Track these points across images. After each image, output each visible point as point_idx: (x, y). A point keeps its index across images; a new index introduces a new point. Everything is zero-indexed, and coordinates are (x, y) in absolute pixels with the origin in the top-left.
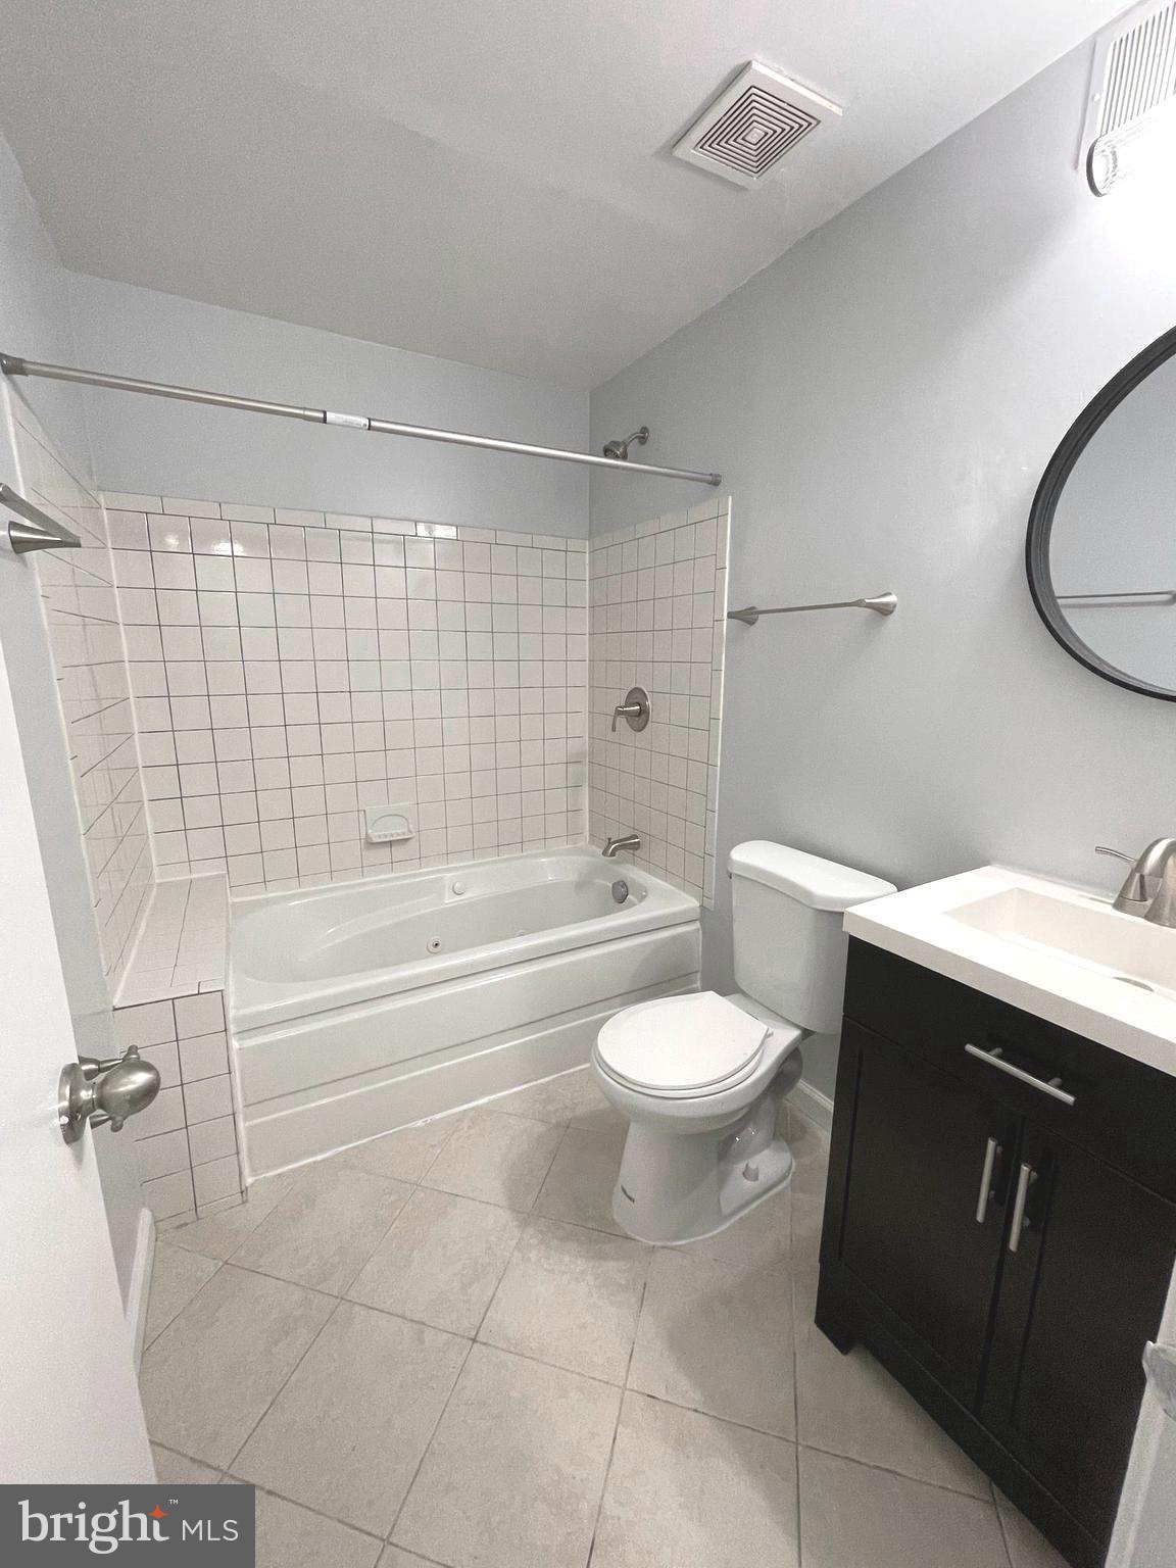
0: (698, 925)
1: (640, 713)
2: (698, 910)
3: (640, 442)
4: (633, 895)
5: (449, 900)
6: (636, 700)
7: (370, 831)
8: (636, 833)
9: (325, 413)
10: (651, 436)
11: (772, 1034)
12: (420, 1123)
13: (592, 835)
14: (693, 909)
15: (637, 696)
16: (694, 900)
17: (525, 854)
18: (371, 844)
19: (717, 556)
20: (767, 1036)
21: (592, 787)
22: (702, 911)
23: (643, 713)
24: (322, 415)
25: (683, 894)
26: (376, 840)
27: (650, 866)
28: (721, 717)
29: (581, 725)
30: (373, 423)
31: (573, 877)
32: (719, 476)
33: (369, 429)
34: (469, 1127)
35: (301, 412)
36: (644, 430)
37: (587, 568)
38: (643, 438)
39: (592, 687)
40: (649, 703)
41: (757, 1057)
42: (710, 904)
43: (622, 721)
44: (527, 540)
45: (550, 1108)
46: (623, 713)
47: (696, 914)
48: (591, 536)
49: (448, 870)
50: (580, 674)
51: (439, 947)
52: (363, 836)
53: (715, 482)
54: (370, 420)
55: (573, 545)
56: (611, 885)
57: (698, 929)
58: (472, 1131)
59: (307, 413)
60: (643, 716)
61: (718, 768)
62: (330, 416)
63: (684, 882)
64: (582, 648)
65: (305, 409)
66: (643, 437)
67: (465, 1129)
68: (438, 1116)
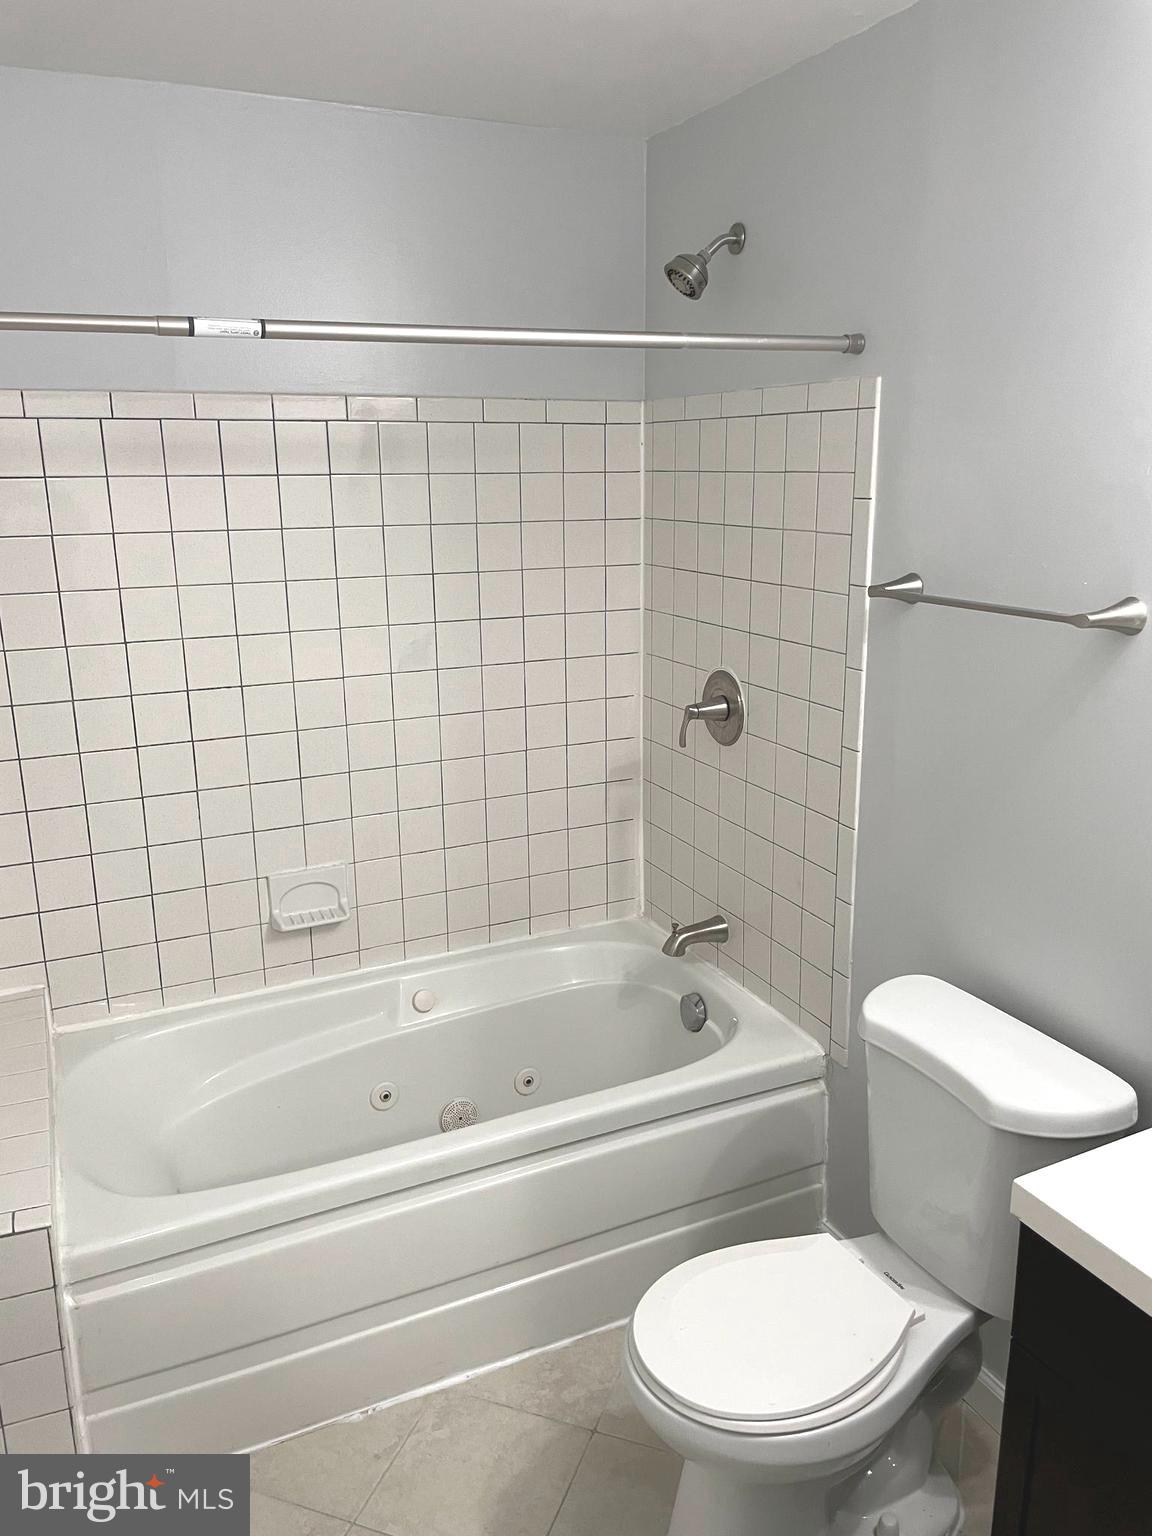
0: (822, 1084)
1: (729, 713)
2: (824, 1063)
3: (732, 252)
4: (715, 1021)
5: (409, 1023)
6: (721, 693)
7: (276, 912)
8: (722, 913)
9: (191, 320)
10: (751, 239)
11: (922, 1318)
12: (356, 1416)
13: (649, 902)
14: (815, 1059)
15: (721, 686)
16: (816, 1044)
17: (535, 936)
18: (275, 933)
19: (858, 473)
20: (913, 1322)
21: (648, 823)
22: (828, 1062)
23: (733, 713)
24: (185, 325)
25: (797, 1030)
26: (285, 928)
27: (744, 972)
28: (860, 748)
29: (631, 717)
30: (269, 328)
31: (614, 979)
32: (861, 337)
33: (263, 337)
34: (436, 1427)
35: (153, 324)
36: (738, 229)
37: (642, 448)
38: (736, 242)
39: (649, 655)
40: (743, 699)
41: (893, 1362)
42: (843, 1057)
43: (698, 728)
44: (535, 411)
45: (567, 1396)
46: (699, 715)
47: (820, 1068)
48: (648, 398)
49: (405, 970)
50: (629, 631)
51: (391, 1101)
52: (266, 918)
53: (855, 346)
54: (263, 322)
55: (617, 411)
56: (680, 1000)
57: (823, 1094)
58: (437, 1434)
59: (164, 324)
60: (733, 719)
61: (856, 832)
62: (201, 326)
63: (798, 1010)
64: (632, 588)
65: (158, 318)
66: (736, 240)
67: (429, 1429)
68: (385, 1404)
